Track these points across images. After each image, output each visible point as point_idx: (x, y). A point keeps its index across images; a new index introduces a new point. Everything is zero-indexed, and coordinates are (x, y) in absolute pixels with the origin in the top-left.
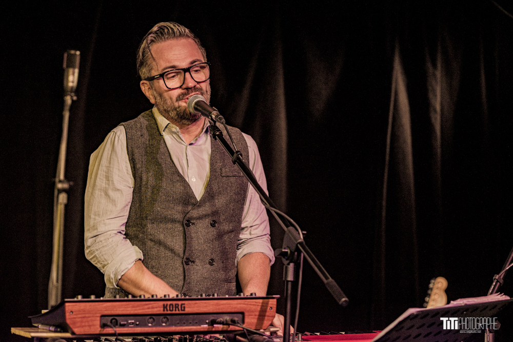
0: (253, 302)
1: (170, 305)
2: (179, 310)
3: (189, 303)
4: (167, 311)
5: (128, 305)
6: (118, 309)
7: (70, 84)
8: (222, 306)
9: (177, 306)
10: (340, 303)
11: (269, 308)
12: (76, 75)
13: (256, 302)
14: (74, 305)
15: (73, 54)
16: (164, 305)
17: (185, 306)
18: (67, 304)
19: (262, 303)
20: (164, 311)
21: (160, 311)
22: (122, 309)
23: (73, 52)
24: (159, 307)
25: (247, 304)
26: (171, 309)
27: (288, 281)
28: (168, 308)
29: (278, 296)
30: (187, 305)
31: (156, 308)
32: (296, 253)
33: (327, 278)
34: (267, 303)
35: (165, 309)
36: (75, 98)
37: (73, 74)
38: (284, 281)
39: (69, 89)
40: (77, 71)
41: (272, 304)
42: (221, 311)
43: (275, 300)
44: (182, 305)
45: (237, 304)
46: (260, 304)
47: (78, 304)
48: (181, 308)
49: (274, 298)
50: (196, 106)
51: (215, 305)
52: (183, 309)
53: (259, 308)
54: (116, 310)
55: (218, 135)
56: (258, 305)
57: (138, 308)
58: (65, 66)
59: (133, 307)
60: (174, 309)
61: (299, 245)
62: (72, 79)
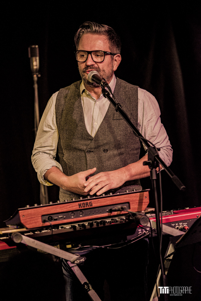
0: (133, 195)
1: (83, 204)
2: (88, 206)
3: (95, 201)
4: (81, 207)
5: (57, 207)
6: (51, 210)
7: (35, 67)
8: (115, 200)
9: (87, 204)
10: (181, 189)
11: (144, 197)
12: (38, 61)
13: (136, 195)
14: (24, 212)
15: (33, 48)
16: (79, 204)
17: (92, 203)
18: (20, 212)
19: (140, 195)
20: (79, 207)
21: (77, 208)
22: (54, 210)
23: (33, 46)
24: (76, 206)
25: (131, 197)
26: (84, 206)
27: (153, 180)
28: (82, 206)
29: (149, 189)
30: (93, 202)
31: (75, 206)
32: (155, 162)
33: (172, 175)
34: (143, 195)
35: (80, 207)
36: (39, 76)
37: (36, 61)
38: (151, 180)
39: (35, 71)
40: (38, 58)
41: (146, 195)
42: (114, 203)
43: (148, 192)
44: (90, 202)
45: (124, 198)
46: (139, 196)
47: (26, 210)
48: (90, 204)
49: (147, 191)
50: (93, 78)
51: (111, 200)
52: (91, 205)
53: (138, 199)
54: (50, 211)
55: (106, 95)
56: (137, 197)
57: (63, 208)
58: (30, 56)
59: (61, 208)
60: (86, 206)
61: (156, 157)
62: (36, 64)
